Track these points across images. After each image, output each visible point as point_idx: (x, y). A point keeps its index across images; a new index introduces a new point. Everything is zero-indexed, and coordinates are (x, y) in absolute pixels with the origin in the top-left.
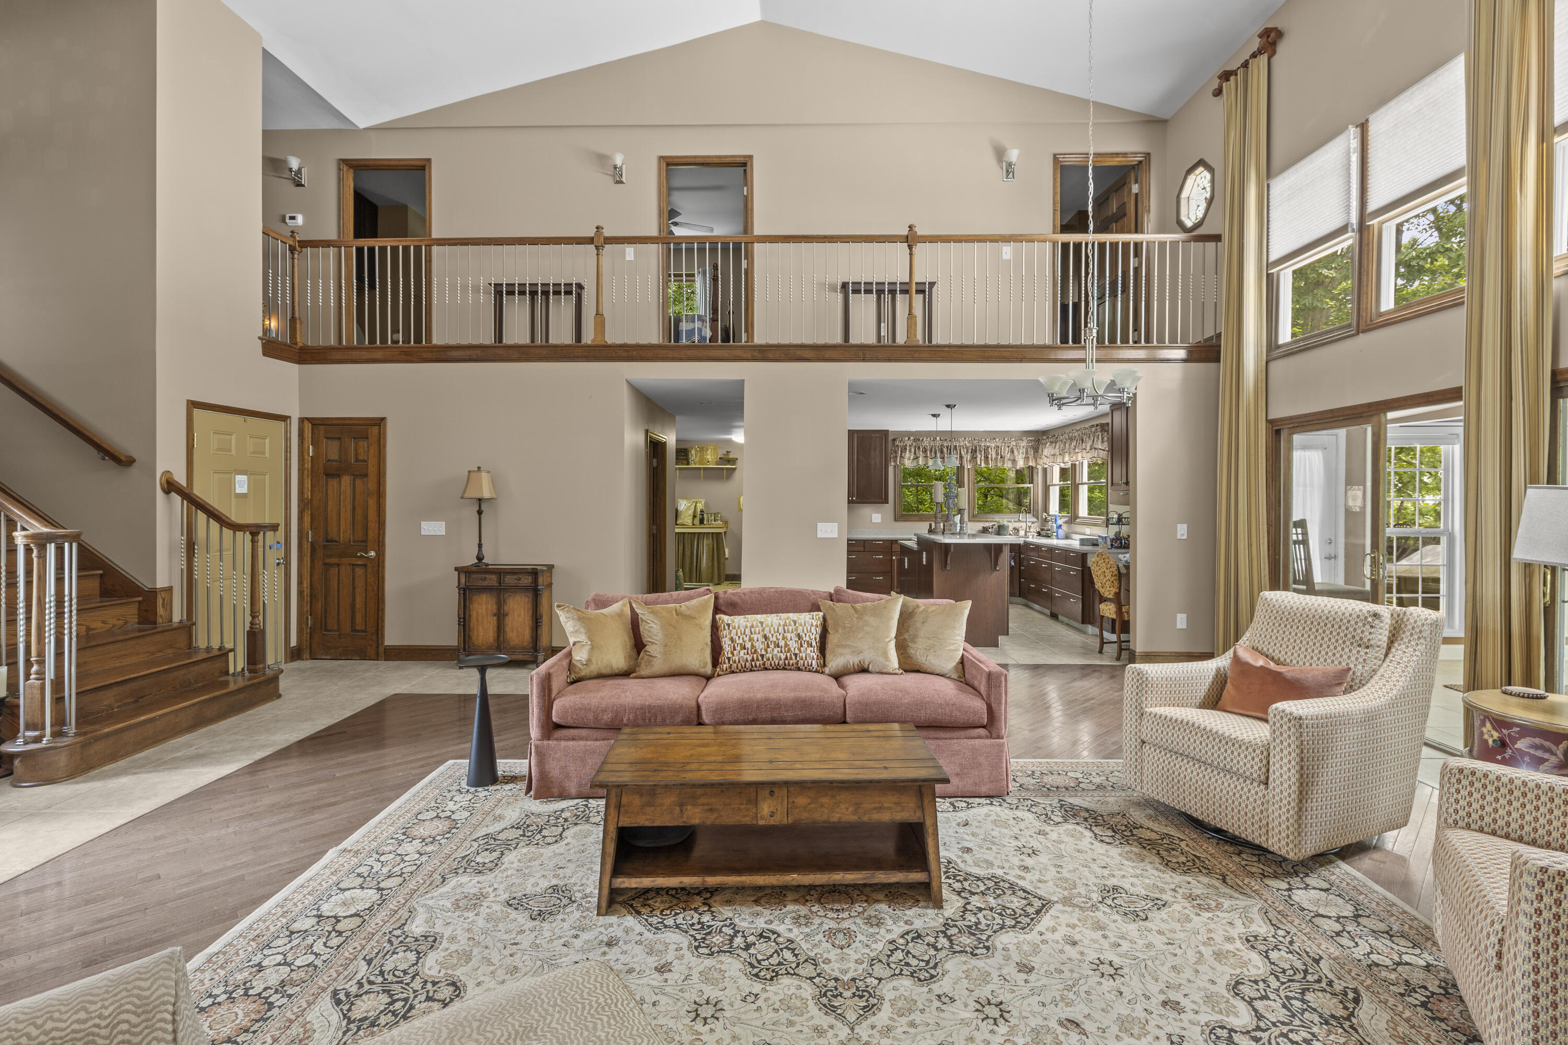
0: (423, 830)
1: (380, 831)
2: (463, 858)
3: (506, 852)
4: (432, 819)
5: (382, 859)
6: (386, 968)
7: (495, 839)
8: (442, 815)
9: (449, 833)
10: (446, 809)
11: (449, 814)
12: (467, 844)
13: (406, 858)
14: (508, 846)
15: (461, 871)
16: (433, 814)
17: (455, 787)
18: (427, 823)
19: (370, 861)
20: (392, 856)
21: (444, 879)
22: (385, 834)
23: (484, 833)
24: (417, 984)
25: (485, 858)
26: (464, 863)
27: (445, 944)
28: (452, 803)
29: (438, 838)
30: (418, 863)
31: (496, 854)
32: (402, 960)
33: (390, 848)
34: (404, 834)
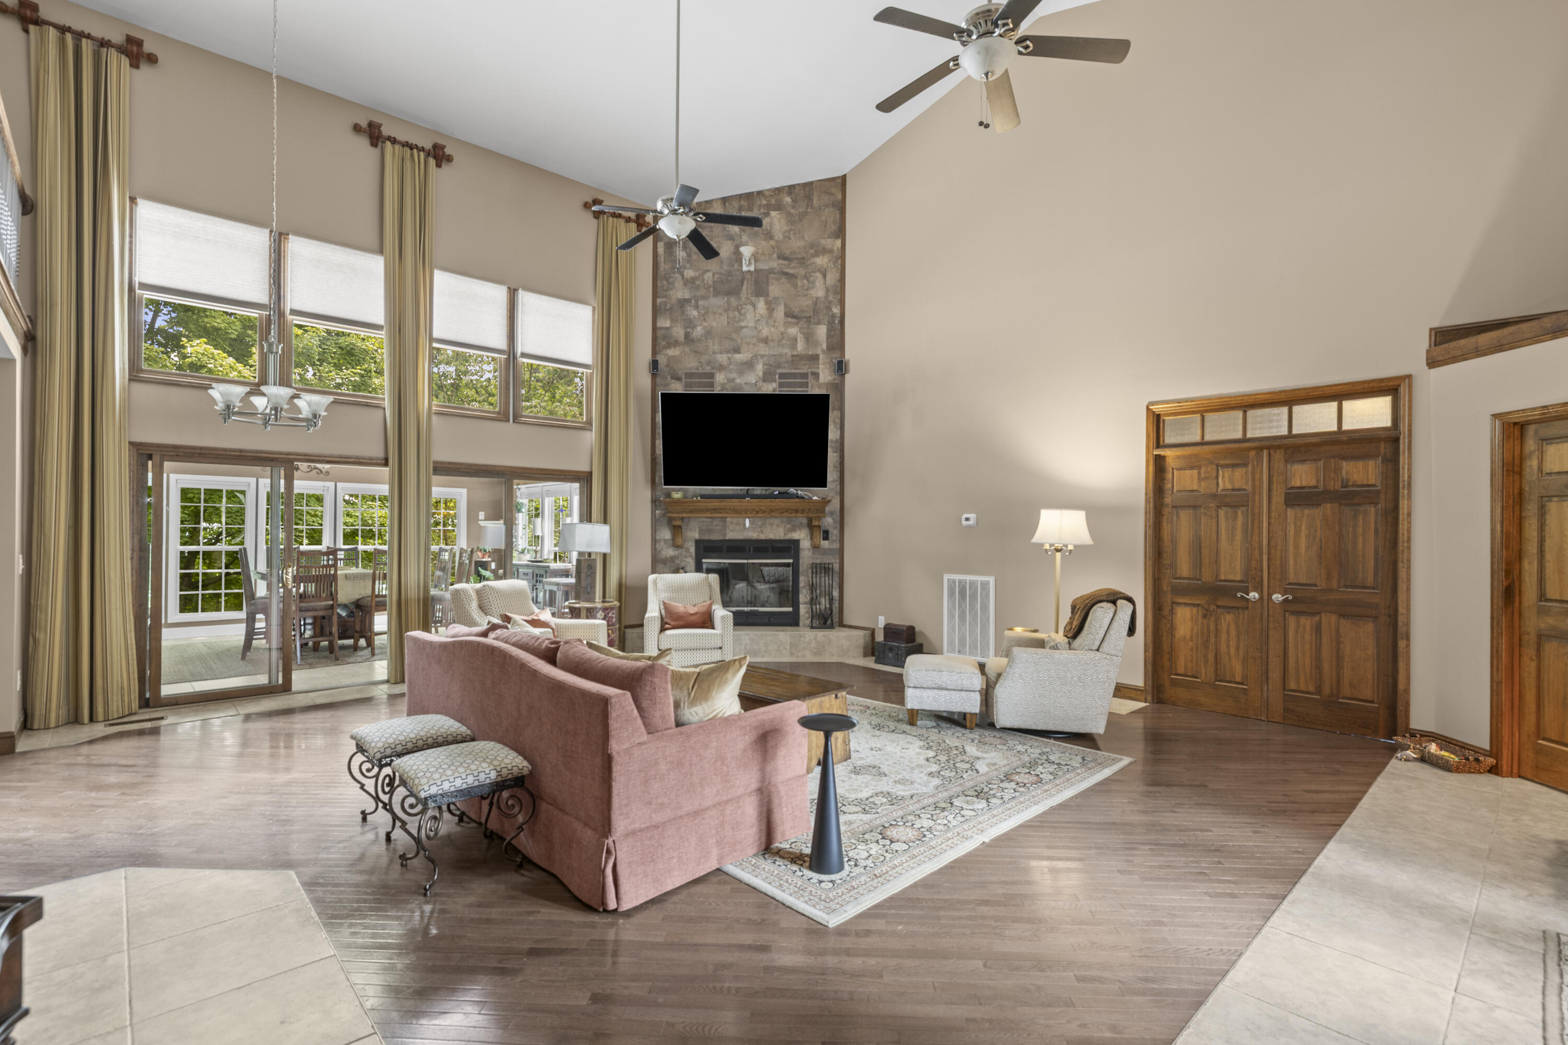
0: (911, 834)
1: (943, 845)
2: (893, 804)
3: (864, 799)
4: (898, 841)
5: (946, 822)
6: (955, 773)
7: (864, 809)
8: (888, 842)
9: (891, 825)
10: (880, 847)
11: (882, 842)
12: (885, 812)
13: (929, 816)
14: (859, 802)
15: (900, 798)
16: (895, 846)
17: (857, 870)
18: (904, 838)
19: (954, 823)
20: (939, 821)
21: (912, 797)
22: (939, 841)
23: (868, 815)
24: (943, 765)
25: (879, 800)
26: (894, 801)
27: (925, 772)
28: (872, 852)
29: (902, 823)
30: (923, 811)
31: (871, 800)
32: (947, 773)
33: (939, 828)
34: (924, 836)
